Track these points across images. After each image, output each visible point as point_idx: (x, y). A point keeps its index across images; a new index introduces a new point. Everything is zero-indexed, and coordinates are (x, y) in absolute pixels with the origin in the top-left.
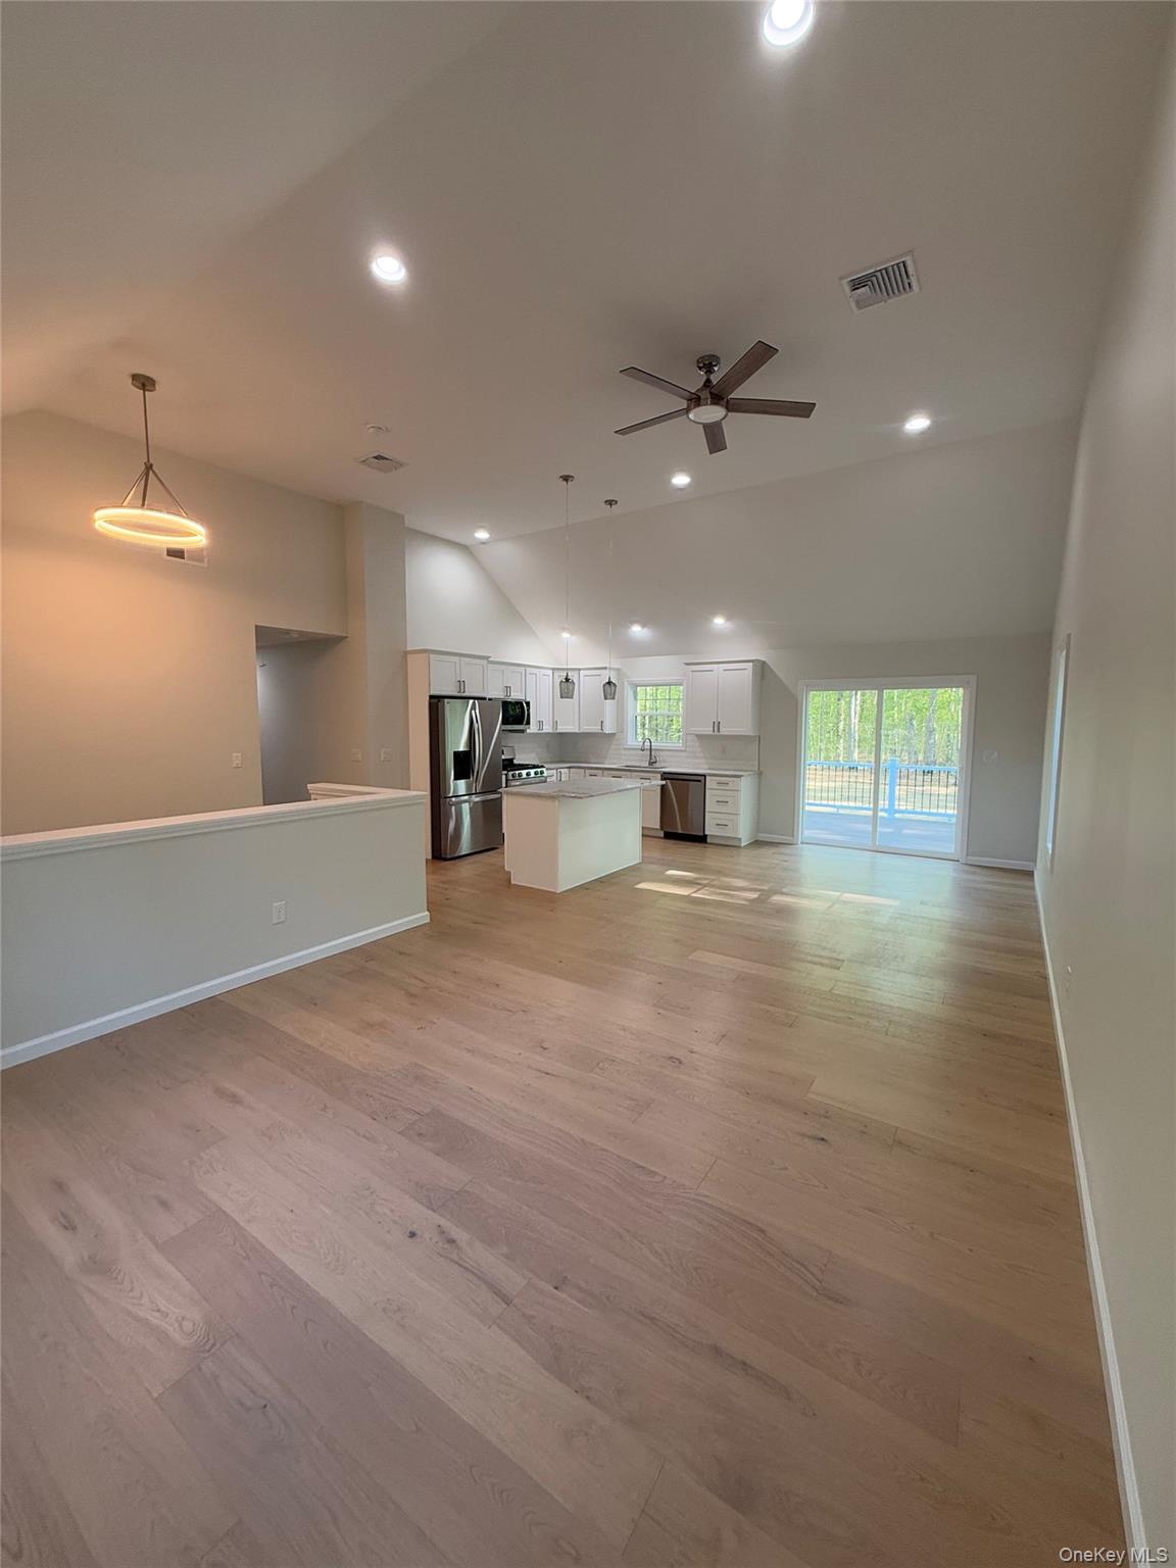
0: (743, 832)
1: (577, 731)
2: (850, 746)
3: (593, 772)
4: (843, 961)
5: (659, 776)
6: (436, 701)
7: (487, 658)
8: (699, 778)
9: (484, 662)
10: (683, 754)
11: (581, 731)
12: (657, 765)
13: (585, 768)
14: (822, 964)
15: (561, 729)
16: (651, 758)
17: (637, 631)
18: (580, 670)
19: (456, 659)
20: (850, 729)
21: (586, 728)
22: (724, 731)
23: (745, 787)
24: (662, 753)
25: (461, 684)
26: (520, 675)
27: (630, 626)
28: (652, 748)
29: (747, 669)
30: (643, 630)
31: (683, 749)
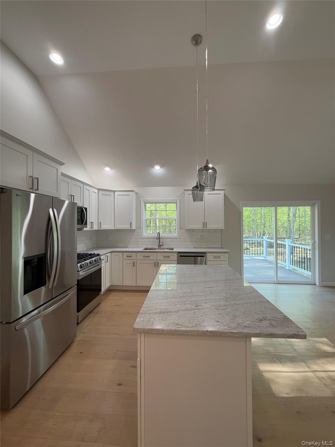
1: (113, 228)
3: (129, 254)
5: (176, 254)
7: (61, 163)
8: (203, 254)
9: (59, 167)
10: (179, 240)
11: (116, 228)
12: (162, 247)
15: (104, 227)
16: (159, 243)
17: (157, 169)
18: (114, 191)
21: (119, 227)
22: (209, 227)
24: (167, 240)
25: (34, 180)
26: (80, 188)
27: (153, 167)
28: (160, 237)
29: (220, 194)
30: (161, 169)
31: (178, 237)
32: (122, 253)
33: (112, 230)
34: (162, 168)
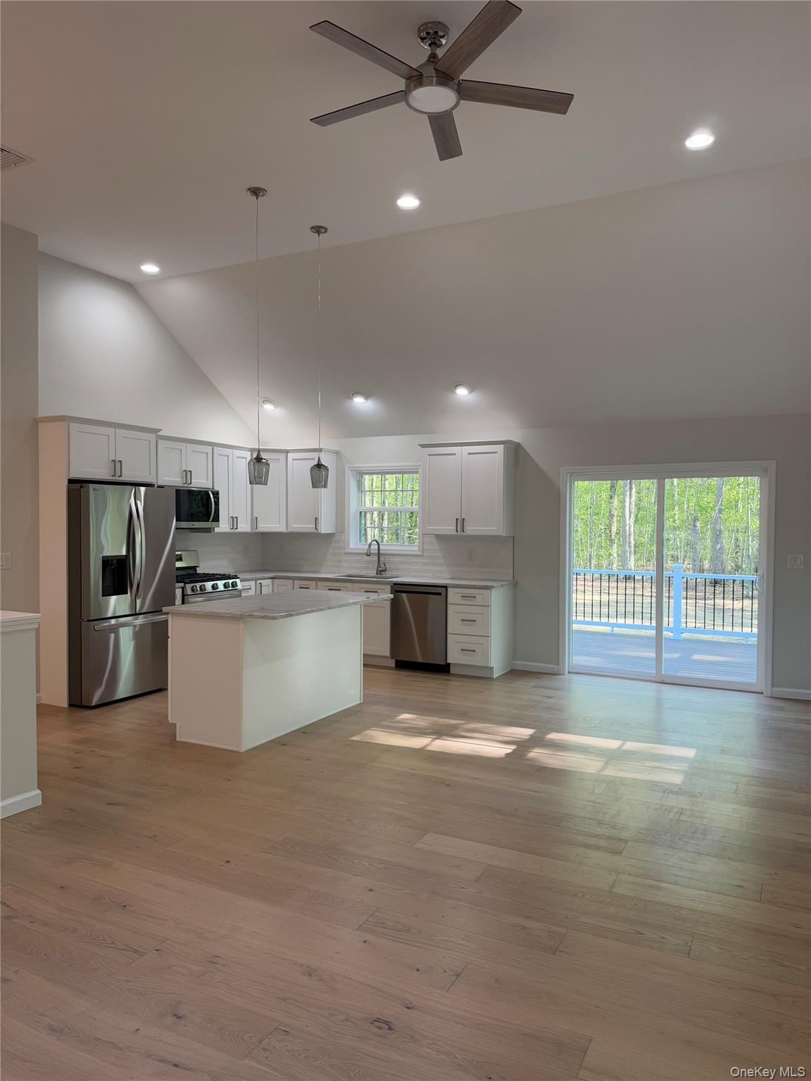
0: (496, 660)
1: (283, 529)
2: (625, 552)
3: (303, 583)
4: (626, 842)
5: (388, 588)
6: (78, 486)
7: (155, 431)
8: (439, 590)
9: (152, 437)
10: (421, 560)
11: (290, 530)
12: (387, 574)
13: (293, 579)
14: (597, 848)
15: (264, 527)
16: (379, 565)
17: (359, 402)
18: (287, 452)
19: (110, 431)
20: (625, 531)
21: (296, 527)
22: (471, 529)
23: (497, 601)
24: (393, 559)
25: (116, 464)
26: (205, 455)
27: (350, 397)
28: (381, 552)
29: (496, 452)
30: (368, 403)
31: (420, 553)
32: (291, 581)
33: (281, 534)
34: (369, 400)
